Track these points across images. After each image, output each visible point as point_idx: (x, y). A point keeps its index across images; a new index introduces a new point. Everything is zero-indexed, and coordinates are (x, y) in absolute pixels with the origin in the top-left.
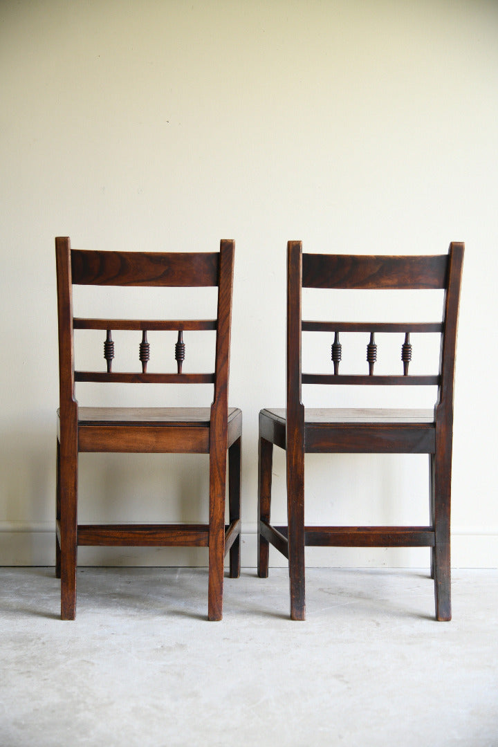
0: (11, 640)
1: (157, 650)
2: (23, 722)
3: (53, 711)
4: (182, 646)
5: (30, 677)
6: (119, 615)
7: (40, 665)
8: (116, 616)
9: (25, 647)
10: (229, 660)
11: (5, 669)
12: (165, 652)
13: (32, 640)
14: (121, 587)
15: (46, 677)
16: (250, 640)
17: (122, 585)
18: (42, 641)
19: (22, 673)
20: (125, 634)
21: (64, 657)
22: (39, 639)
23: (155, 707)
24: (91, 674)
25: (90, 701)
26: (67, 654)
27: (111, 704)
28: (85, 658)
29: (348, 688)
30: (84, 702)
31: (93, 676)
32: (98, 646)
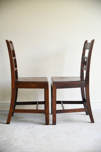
3: (5, 141)
4: (33, 127)
5: (1, 134)
7: (3, 132)
10: (43, 130)
14: (21, 115)
15: (4, 134)
20: (21, 125)
23: (27, 140)
24: (14, 133)
25: (13, 139)
26: (9, 129)
27: (18, 139)
28: (13, 130)
29: (69, 136)
30: (12, 139)
31: (14, 134)
32: (15, 127)
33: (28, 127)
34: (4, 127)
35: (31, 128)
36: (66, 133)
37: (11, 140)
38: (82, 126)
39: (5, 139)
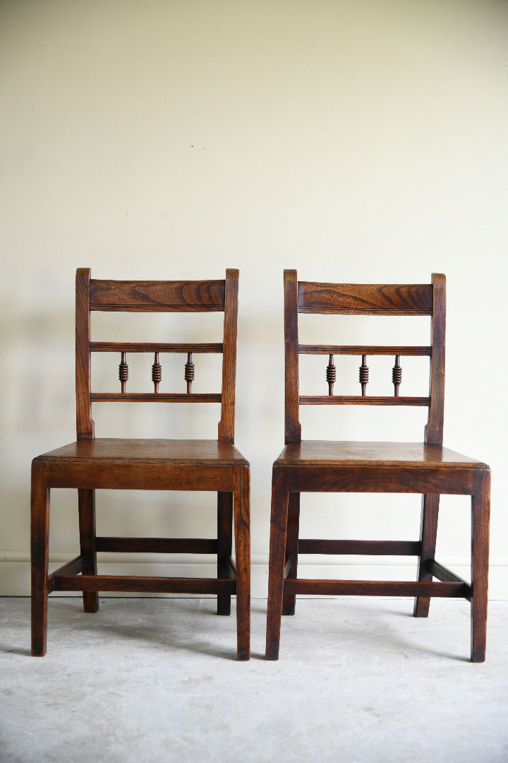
0: (36, 671)
1: (184, 682)
2: (54, 755)
3: (84, 744)
4: (209, 678)
5: (57, 709)
6: (144, 647)
7: (67, 697)
8: (141, 647)
9: (50, 679)
10: (257, 693)
11: (31, 701)
12: (193, 684)
13: (57, 672)
14: (144, 619)
15: (74, 709)
16: (278, 672)
17: (145, 616)
18: (66, 673)
19: (49, 705)
20: (150, 666)
21: (90, 689)
22: (64, 670)
23: (186, 739)
24: (118, 706)
25: (119, 733)
26: (93, 686)
27: (142, 736)
28: (112, 690)
29: (380, 721)
30: (114, 735)
31: (121, 708)
32: (124, 677)
33: (186, 679)
34: (69, 675)
35: (197, 681)
36: (369, 709)
37: (112, 738)
39: (81, 730)
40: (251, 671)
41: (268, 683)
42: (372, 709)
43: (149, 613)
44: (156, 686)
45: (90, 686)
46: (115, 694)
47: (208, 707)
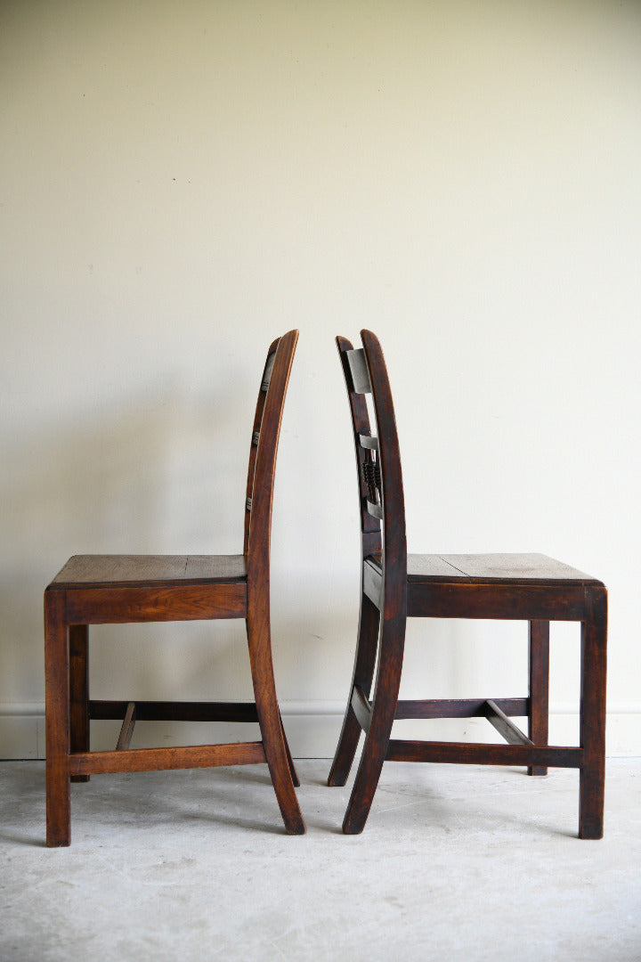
1: (157, 867)
3: (15, 948)
4: (189, 862)
6: (111, 823)
7: (3, 888)
8: (107, 823)
12: (167, 869)
14: (116, 786)
15: (9, 904)
16: (280, 852)
17: (118, 783)
18: (7, 857)
20: (116, 846)
21: (35, 877)
22: (5, 853)
23: (149, 940)
24: (67, 899)
25: (63, 934)
26: (39, 873)
27: (92, 937)
28: (62, 878)
29: (403, 914)
30: (57, 936)
31: (70, 902)
32: (80, 861)
33: (160, 863)
34: (9, 860)
35: (173, 865)
36: (390, 899)
37: (53, 941)
38: (487, 856)
39: (16, 931)
40: (246, 852)
41: (265, 867)
42: (396, 899)
43: (124, 779)
44: (121, 873)
45: (34, 873)
46: (66, 883)
47: (184, 899)
